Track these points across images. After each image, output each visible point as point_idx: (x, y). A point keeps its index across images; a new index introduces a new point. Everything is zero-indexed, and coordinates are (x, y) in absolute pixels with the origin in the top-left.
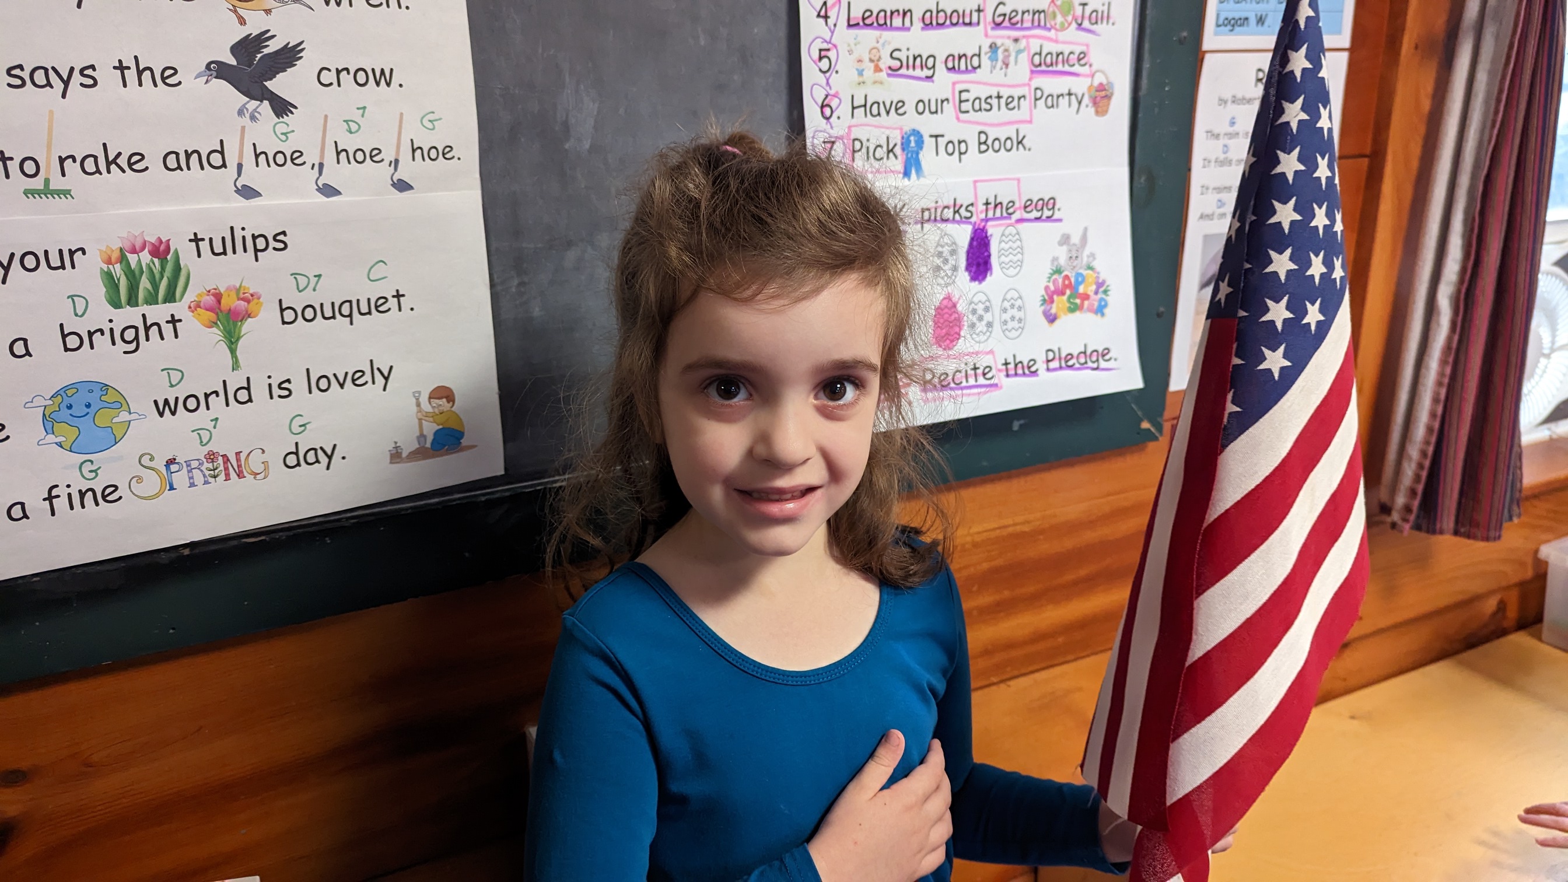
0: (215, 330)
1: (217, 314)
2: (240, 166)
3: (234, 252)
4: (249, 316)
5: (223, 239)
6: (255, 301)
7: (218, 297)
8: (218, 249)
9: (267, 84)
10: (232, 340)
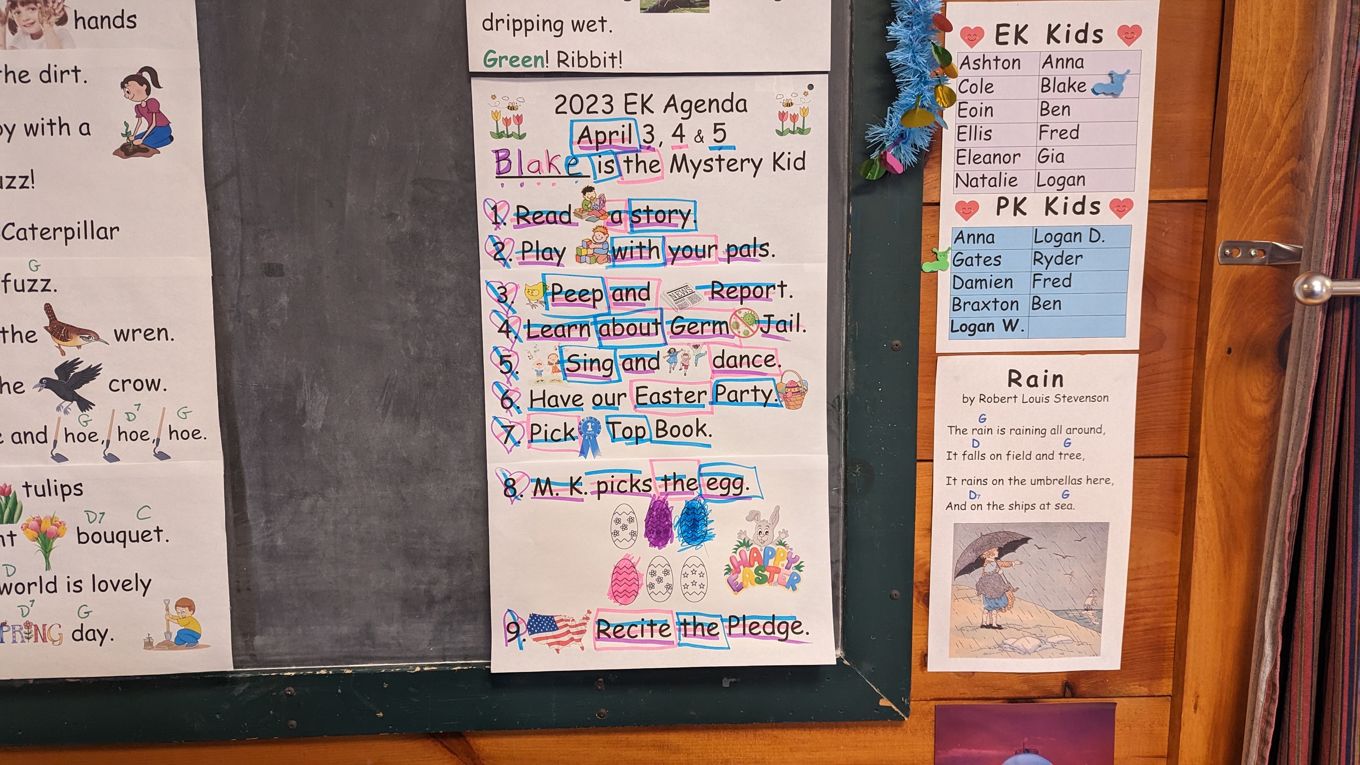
0: (36, 543)
1: (38, 533)
2: (55, 442)
3: (50, 495)
4: (58, 536)
5: (43, 486)
6: (62, 526)
7: (40, 522)
8: (40, 492)
9: (76, 391)
10: (46, 550)
